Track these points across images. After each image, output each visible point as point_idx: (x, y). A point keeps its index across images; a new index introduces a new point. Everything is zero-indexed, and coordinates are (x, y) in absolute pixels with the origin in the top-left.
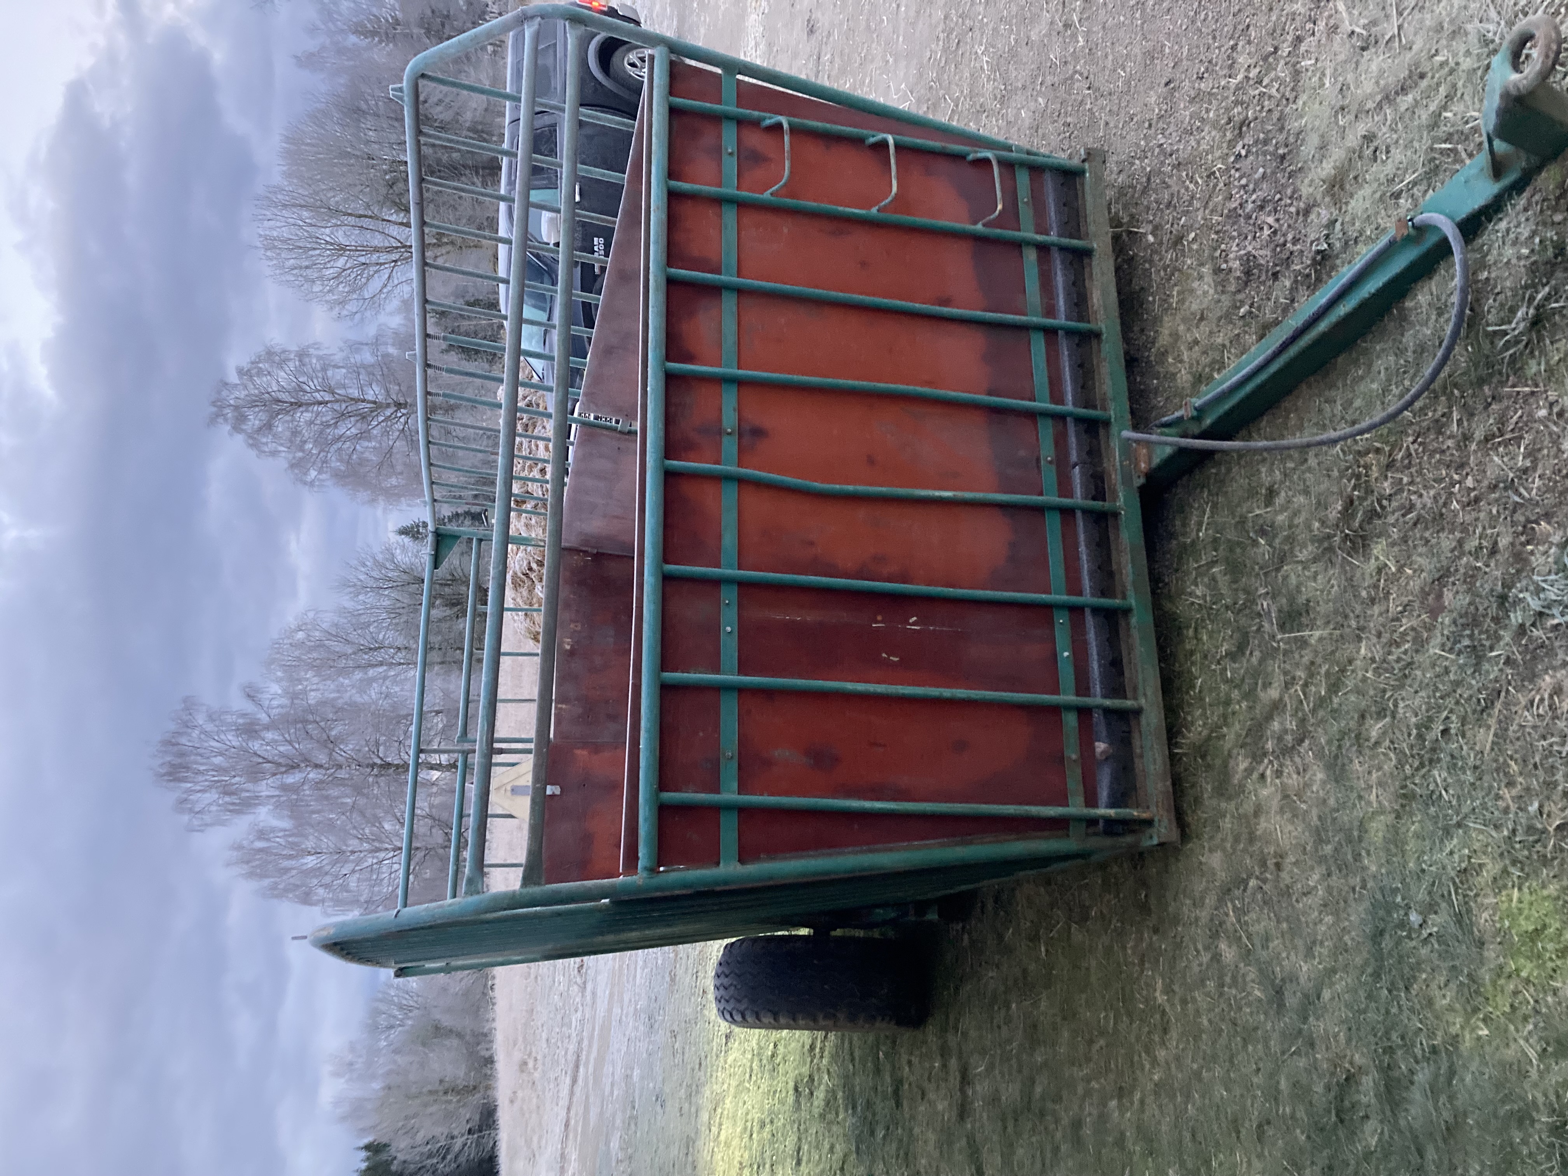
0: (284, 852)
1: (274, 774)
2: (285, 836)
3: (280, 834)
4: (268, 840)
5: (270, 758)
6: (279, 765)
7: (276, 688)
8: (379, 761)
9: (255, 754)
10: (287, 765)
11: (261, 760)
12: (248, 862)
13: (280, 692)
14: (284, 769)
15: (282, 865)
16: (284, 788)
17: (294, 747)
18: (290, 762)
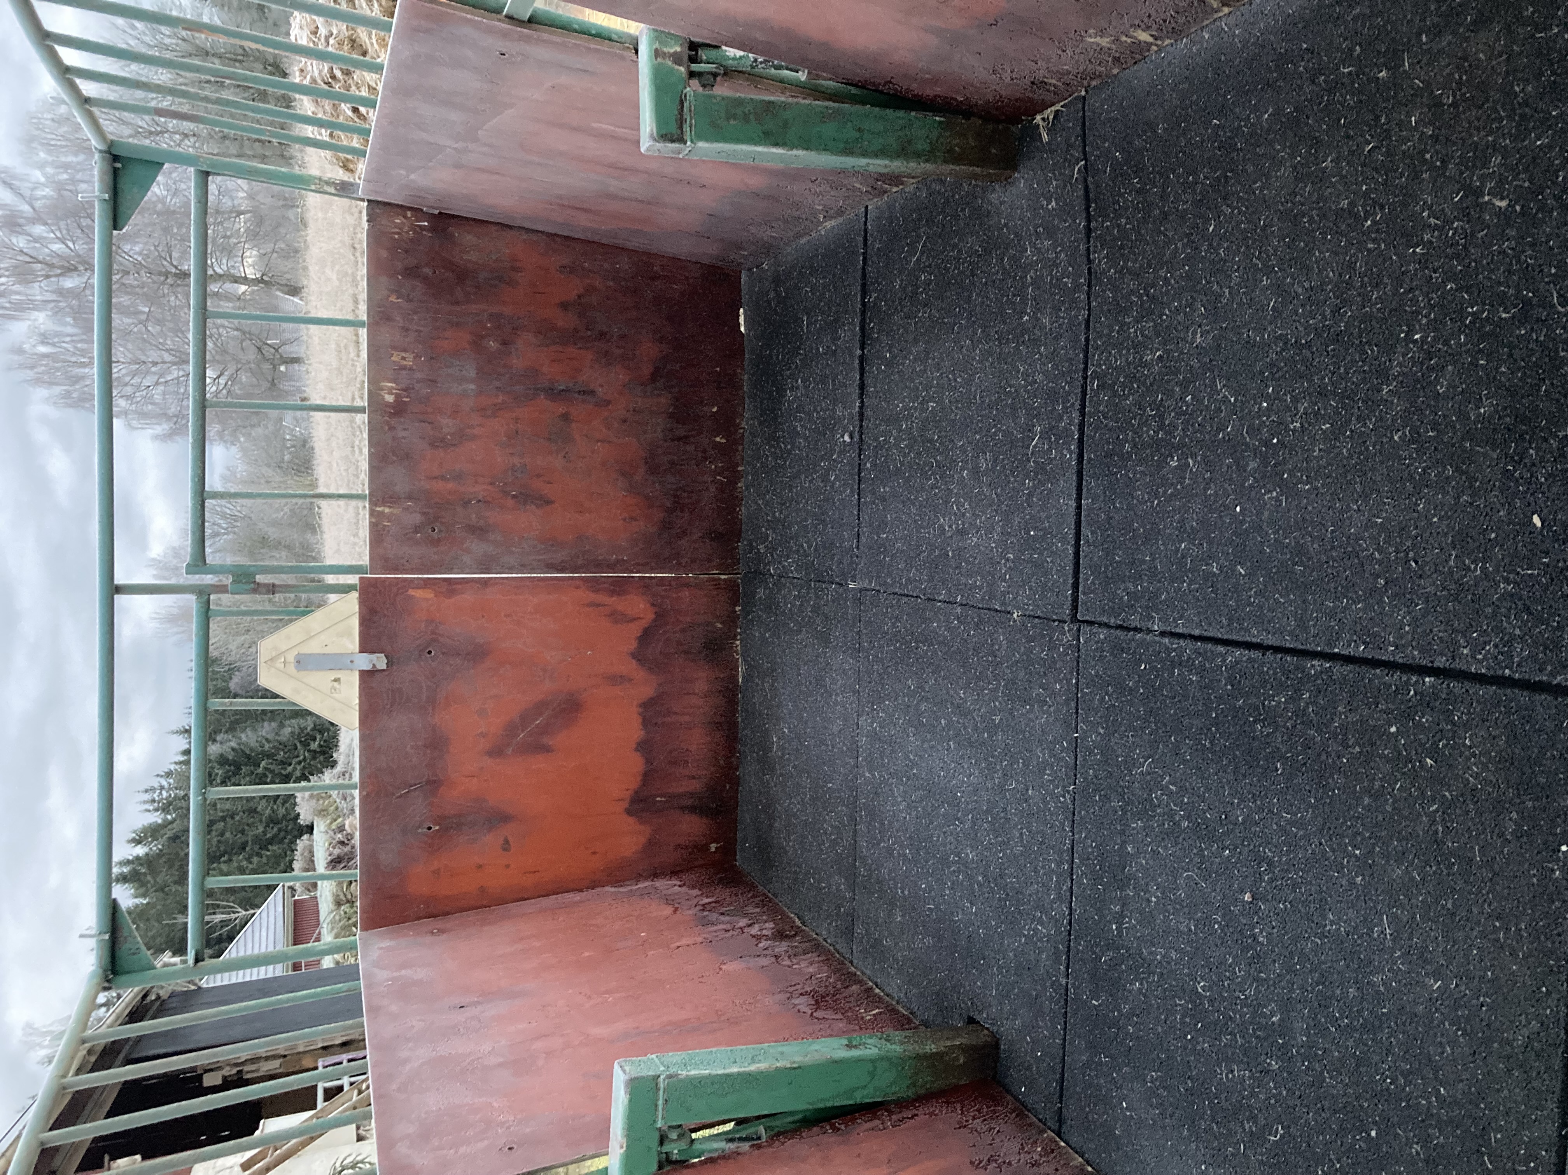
0: (74, 359)
1: (47, 277)
2: (72, 341)
3: (68, 339)
4: (53, 345)
5: (41, 258)
6: (52, 266)
7: (38, 176)
8: (174, 270)
9: (22, 251)
10: (62, 267)
11: (28, 259)
12: (32, 368)
13: (43, 180)
14: (59, 271)
15: (73, 373)
16: (61, 292)
17: (68, 247)
18: (67, 264)
